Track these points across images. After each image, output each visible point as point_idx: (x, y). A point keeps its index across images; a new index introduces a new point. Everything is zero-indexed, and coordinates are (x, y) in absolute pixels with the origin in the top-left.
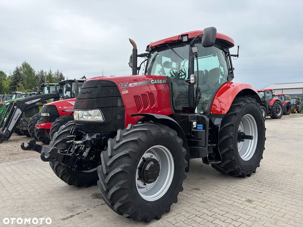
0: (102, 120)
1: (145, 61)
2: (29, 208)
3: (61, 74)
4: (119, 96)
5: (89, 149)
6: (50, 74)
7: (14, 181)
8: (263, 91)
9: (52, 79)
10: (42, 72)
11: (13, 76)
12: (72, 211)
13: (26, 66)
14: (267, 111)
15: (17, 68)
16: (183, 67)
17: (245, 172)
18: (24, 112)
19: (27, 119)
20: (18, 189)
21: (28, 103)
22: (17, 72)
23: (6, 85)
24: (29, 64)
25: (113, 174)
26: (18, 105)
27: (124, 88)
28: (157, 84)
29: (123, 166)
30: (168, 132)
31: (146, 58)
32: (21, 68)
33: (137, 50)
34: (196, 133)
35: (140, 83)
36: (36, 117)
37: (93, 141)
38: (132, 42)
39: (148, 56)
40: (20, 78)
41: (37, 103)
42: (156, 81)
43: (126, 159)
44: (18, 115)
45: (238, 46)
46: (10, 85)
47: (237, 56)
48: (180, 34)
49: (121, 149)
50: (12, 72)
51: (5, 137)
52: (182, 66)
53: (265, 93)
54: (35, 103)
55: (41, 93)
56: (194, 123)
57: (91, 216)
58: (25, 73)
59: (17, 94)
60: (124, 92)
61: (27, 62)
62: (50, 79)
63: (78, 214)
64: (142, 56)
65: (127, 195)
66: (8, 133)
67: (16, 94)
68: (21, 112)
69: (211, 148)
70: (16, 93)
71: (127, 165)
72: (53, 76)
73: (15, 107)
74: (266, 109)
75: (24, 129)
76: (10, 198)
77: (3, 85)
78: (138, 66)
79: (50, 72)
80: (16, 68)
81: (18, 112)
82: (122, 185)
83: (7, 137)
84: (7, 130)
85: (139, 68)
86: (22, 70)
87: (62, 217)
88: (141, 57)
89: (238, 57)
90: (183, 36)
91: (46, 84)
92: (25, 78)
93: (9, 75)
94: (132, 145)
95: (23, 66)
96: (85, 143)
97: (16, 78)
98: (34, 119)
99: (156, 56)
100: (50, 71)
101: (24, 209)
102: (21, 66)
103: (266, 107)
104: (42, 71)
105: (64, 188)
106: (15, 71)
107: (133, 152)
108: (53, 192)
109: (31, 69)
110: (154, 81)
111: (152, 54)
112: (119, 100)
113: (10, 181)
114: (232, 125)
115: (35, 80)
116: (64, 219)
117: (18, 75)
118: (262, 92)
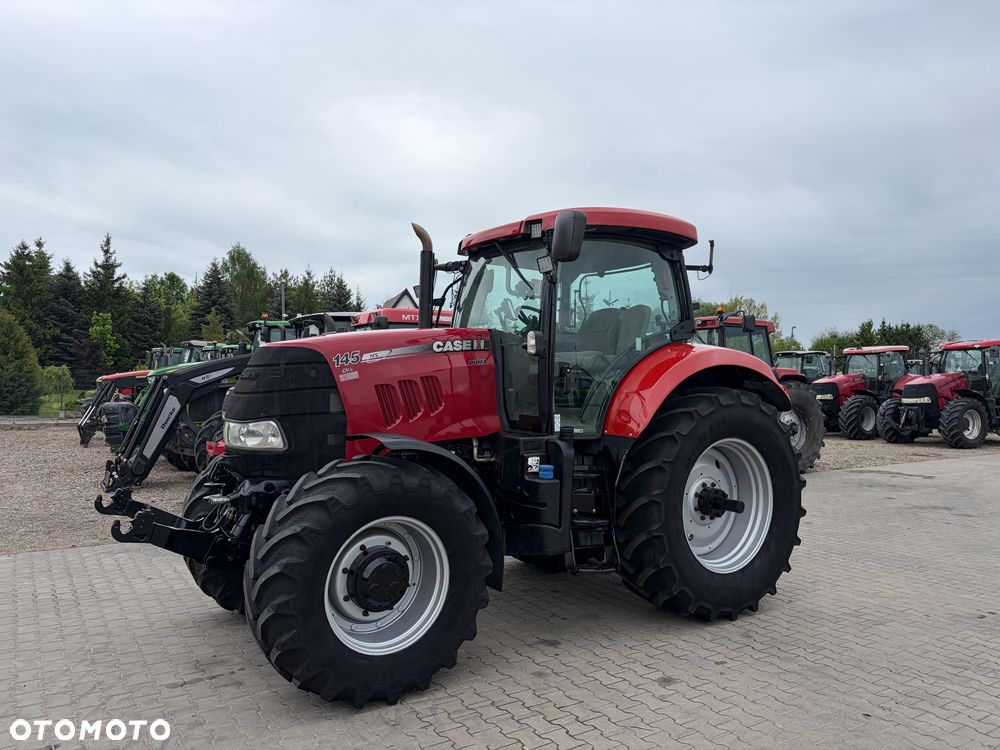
0: (281, 446)
1: (455, 283)
2: (110, 655)
3: (341, 282)
4: (334, 386)
5: (246, 517)
6: (306, 282)
7: (109, 591)
8: (977, 346)
9: (313, 296)
10: (285, 274)
11: (202, 288)
12: (203, 670)
13: (239, 257)
14: (990, 417)
15: (214, 265)
16: (577, 294)
17: (708, 606)
18: (187, 406)
19: (195, 425)
20: (106, 611)
21: (199, 380)
22: (214, 276)
23: (182, 314)
24: (248, 251)
25: (263, 580)
26: (172, 386)
27: (347, 367)
28: (455, 351)
29: (284, 561)
30: (426, 483)
31: (459, 275)
32: (225, 264)
33: (432, 255)
34: (533, 487)
35: (396, 351)
36: (216, 422)
37: (253, 498)
38: (420, 233)
39: (462, 268)
40: (221, 295)
41: (223, 382)
42: (449, 343)
43: (294, 546)
44: (171, 413)
45: (712, 243)
46: (192, 315)
47: (709, 269)
48: (523, 218)
49: (290, 522)
50: (201, 277)
51: (133, 474)
52: (576, 291)
53: (984, 355)
54: (218, 380)
55: (248, 347)
56: (533, 461)
57: (239, 684)
58: (236, 278)
59: (196, 350)
60: (347, 376)
61: (242, 246)
62: (306, 296)
63: (211, 678)
64: (447, 268)
65: (294, 631)
66: (143, 462)
67: (191, 347)
68: (178, 406)
69: (600, 529)
70: (191, 345)
71: (294, 559)
72: (316, 288)
73: (165, 390)
74: (988, 410)
75: (187, 452)
76: (79, 631)
77: (173, 316)
78: (437, 295)
79: (307, 277)
80: (210, 266)
81: (173, 404)
82: (279, 606)
83: (137, 476)
84: (141, 455)
85: (441, 302)
86: (227, 270)
87: (173, 680)
88: (446, 270)
89: (710, 273)
90: (530, 223)
91: (260, 324)
92: (236, 295)
93: (193, 285)
94: (315, 514)
95: (232, 258)
96: (234, 503)
97: (210, 296)
98: (211, 426)
99: (484, 267)
100: (309, 274)
101: (97, 657)
102: (227, 257)
103: (985, 403)
104: (286, 272)
105: (215, 617)
106: (207, 275)
107: (311, 531)
108: (184, 624)
109: (255, 265)
110: (441, 344)
111: (473, 263)
112: (332, 396)
113: (99, 592)
114: (659, 468)
115: (263, 300)
116: (173, 686)
117: (215, 286)
118: (975, 349)
